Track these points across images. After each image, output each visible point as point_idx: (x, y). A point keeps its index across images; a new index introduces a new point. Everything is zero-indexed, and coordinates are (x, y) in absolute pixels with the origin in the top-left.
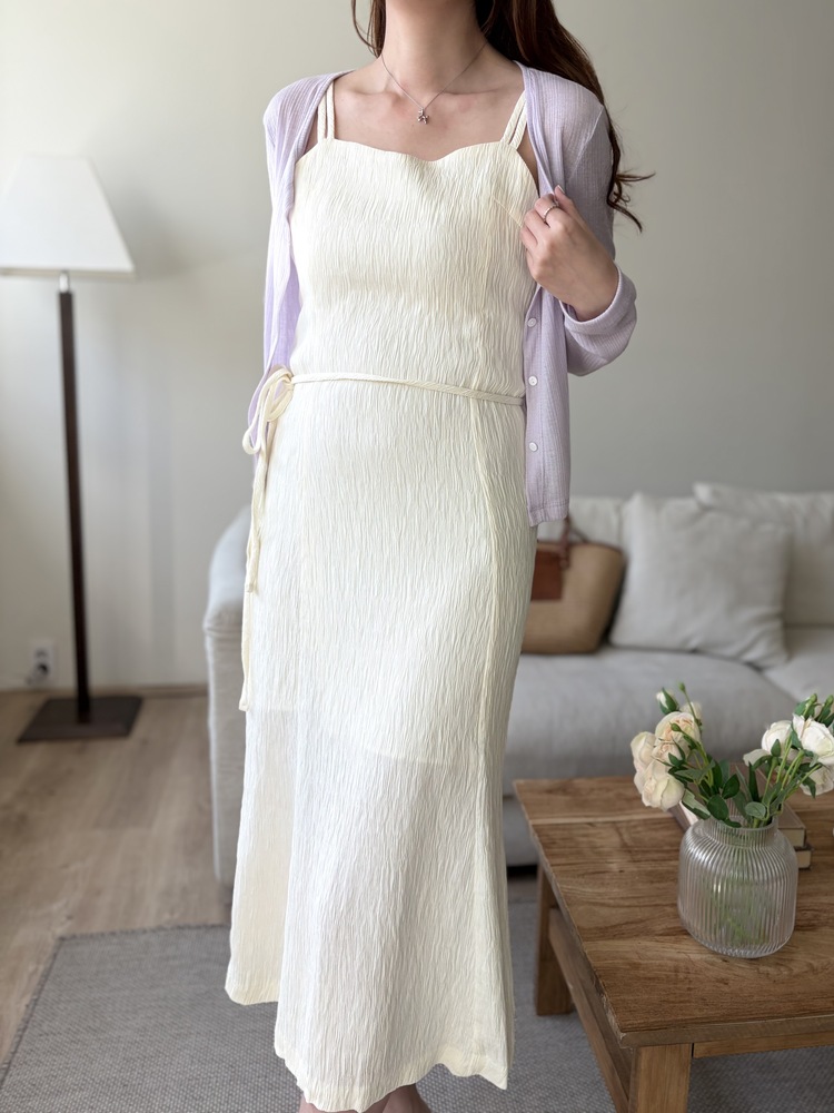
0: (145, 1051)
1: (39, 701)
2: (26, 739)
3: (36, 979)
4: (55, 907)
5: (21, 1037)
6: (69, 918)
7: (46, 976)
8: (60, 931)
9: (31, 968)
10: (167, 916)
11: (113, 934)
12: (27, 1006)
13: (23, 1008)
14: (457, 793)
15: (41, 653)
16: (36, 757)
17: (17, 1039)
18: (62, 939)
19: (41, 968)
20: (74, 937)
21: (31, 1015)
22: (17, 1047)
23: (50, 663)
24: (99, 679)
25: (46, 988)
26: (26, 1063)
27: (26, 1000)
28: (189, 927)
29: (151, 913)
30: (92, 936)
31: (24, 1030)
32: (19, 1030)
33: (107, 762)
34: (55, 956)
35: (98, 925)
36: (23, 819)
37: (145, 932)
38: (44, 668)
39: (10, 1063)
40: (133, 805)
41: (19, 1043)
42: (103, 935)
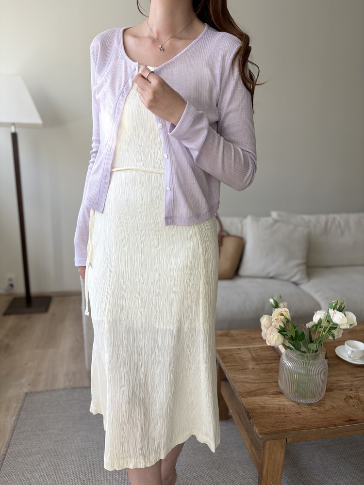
0: (63, 438)
1: (11, 298)
2: (6, 313)
3: (17, 410)
4: (23, 381)
5: (13, 433)
6: (29, 385)
7: (21, 409)
8: (26, 390)
9: (15, 405)
10: (67, 384)
11: (47, 391)
12: (14, 421)
13: (13, 422)
14: (191, 338)
15: (10, 280)
16: (11, 321)
17: (11, 434)
18: (27, 394)
19: (19, 405)
20: (31, 392)
21: (16, 425)
22: (11, 437)
23: (14, 283)
24: (34, 289)
25: (22, 413)
26: (15, 444)
27: (14, 418)
28: (77, 388)
29: (61, 382)
30: (38, 392)
31: (14, 430)
32: (12, 431)
33: (39, 323)
34: (24, 400)
35: (40, 388)
36: (8, 346)
37: (59, 390)
38: (12, 285)
39: (9, 444)
40: (51, 340)
41: (12, 435)
42: (43, 391)
